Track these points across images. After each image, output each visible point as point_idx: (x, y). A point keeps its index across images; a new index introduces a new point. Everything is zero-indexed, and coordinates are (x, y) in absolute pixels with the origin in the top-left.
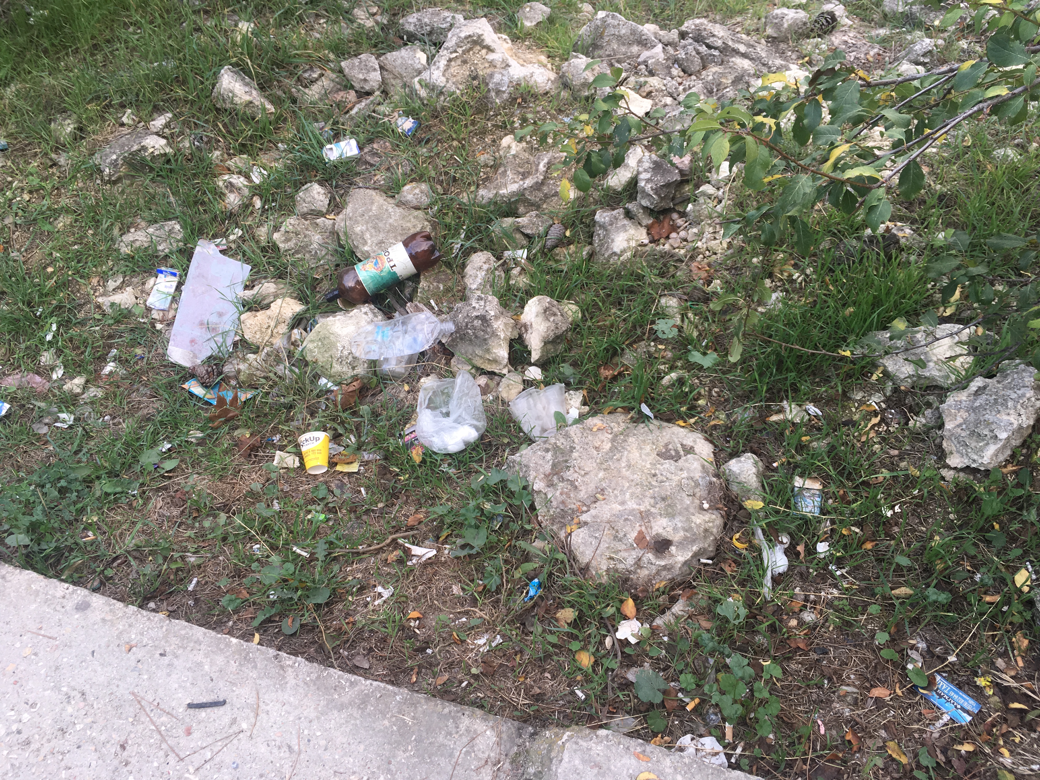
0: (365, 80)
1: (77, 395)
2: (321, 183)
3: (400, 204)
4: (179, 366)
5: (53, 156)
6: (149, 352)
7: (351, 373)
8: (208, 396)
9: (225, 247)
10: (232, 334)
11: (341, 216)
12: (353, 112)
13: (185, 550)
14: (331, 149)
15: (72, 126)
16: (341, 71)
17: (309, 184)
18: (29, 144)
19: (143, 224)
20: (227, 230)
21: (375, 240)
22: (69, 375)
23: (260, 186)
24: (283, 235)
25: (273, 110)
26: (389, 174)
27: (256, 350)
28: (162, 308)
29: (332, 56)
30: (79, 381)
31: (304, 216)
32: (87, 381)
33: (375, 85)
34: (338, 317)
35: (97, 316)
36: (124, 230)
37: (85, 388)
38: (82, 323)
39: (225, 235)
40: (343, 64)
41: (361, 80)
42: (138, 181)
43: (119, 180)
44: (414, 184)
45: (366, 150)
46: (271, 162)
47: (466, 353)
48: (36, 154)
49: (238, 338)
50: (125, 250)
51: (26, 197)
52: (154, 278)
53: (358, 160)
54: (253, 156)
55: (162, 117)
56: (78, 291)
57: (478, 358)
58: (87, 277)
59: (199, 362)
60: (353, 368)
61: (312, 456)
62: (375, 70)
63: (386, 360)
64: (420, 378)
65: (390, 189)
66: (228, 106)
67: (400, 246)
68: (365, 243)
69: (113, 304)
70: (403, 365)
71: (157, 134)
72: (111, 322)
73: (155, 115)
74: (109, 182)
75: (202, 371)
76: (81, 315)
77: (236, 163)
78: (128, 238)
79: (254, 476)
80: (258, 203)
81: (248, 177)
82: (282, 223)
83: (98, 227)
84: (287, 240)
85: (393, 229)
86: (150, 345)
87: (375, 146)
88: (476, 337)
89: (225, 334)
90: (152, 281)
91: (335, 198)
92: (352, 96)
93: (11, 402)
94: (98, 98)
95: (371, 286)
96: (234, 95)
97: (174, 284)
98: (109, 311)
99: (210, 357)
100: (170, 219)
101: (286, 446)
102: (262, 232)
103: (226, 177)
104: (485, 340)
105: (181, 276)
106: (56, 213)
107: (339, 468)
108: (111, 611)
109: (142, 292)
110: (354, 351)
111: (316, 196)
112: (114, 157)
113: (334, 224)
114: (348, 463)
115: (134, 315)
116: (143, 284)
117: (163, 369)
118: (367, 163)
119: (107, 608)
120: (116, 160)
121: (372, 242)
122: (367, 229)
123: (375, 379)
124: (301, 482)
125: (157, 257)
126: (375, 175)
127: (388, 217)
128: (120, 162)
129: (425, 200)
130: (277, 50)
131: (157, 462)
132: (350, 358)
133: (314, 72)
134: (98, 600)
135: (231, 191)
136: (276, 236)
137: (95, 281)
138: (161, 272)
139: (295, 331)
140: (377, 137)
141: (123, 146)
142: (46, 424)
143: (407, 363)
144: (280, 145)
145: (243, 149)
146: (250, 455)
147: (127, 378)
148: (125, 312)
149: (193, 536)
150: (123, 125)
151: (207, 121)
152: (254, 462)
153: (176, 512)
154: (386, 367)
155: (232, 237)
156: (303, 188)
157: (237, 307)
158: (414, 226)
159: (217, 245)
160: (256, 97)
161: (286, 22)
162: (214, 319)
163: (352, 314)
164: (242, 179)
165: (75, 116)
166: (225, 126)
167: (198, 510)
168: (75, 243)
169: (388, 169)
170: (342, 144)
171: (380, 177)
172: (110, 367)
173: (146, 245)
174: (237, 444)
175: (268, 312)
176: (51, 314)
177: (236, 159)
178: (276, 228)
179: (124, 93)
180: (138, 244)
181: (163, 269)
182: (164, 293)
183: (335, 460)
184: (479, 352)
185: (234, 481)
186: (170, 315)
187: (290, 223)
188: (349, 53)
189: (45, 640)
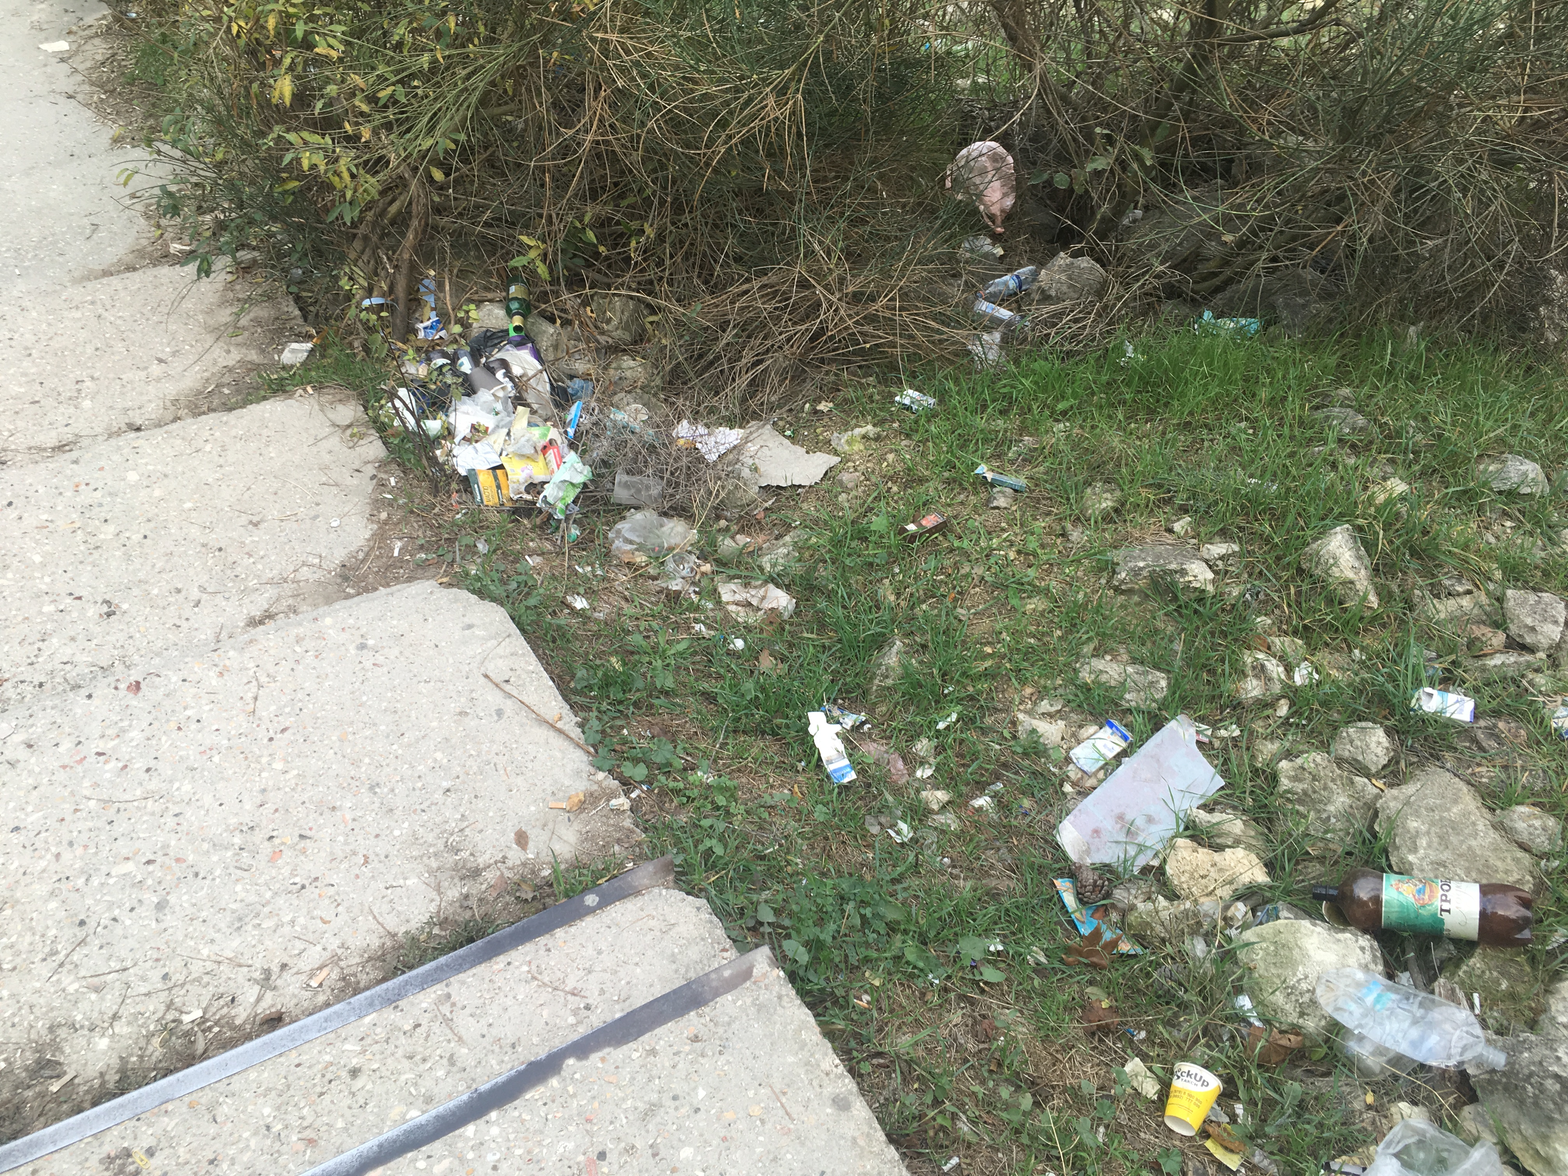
0: (1533, 629)
1: (931, 812)
2: (1388, 732)
3: (1499, 826)
4: (1064, 852)
5: (1069, 526)
6: (1039, 812)
7: (1293, 1018)
8: (1078, 915)
9: (1206, 740)
10: (1150, 854)
11: (1395, 792)
12: (1491, 662)
13: (961, 1106)
14: (1431, 695)
15: (1110, 503)
16: (1500, 600)
17: (1370, 724)
18: (1050, 499)
19: (1125, 657)
20: (1221, 720)
21: (1433, 856)
22: (935, 783)
23: (1296, 690)
24: (1295, 769)
25: (1375, 606)
26: (1503, 776)
27: (1173, 896)
28: (1085, 768)
29: (1498, 575)
30: (942, 796)
31: (1340, 761)
32: (949, 802)
33: (1545, 642)
34: (1318, 929)
35: (1006, 734)
36: (1097, 653)
37: (944, 808)
38: (984, 731)
39: (1215, 725)
40: (1510, 593)
41: (1526, 626)
42: (1151, 605)
43: (1130, 592)
44: (1536, 811)
45: (1482, 723)
46: (1331, 668)
47: (1502, 1115)
48: (1049, 514)
49: (1155, 863)
50: (1086, 676)
51: (1012, 555)
52: (1096, 727)
53: (1464, 731)
54: (1312, 649)
55: (1225, 545)
56: (1003, 692)
57: (1517, 1136)
58: (1023, 682)
59: (1088, 861)
60: (1302, 1014)
61: (1184, 1101)
62: (1556, 622)
63: (1361, 1038)
64: (1400, 1098)
65: (1493, 795)
66: (1318, 572)
67: (1474, 891)
68: (1414, 849)
69: (1034, 731)
70: (1382, 1060)
71: (1206, 561)
72: (1019, 750)
73: (1217, 539)
74: (1116, 589)
75: (1089, 877)
76: (989, 721)
77: (1283, 643)
78: (1099, 664)
79: (1088, 1068)
80: (1283, 709)
81: (1289, 669)
82: (1302, 752)
83: (1071, 632)
84: (1296, 779)
85: (1470, 856)
86: (1044, 805)
87: (1501, 725)
88: (1536, 1104)
89: (1142, 848)
90: (1093, 729)
91: (1398, 763)
92: (1499, 639)
93: (858, 773)
94: (1160, 486)
95: (1394, 917)
96: (1336, 564)
97: (1118, 749)
98: (1022, 735)
99: (1106, 865)
100: (1159, 669)
101: (1152, 1059)
102: (1268, 749)
103: (1261, 656)
104: (1551, 1119)
105: (1131, 745)
106: (1036, 591)
107: (1209, 1144)
108: (868, 1135)
109: (1074, 735)
110: (1319, 992)
111: (1373, 745)
112: (1141, 564)
113: (1378, 797)
114: (1226, 1148)
115: (1048, 757)
116: (1081, 727)
117: (1042, 843)
118: (1475, 740)
119: (866, 1129)
120: (1141, 569)
121: (1426, 856)
122: (1428, 833)
123: (1323, 1051)
124: (1148, 1126)
125: (1116, 704)
126: (1479, 765)
127: (1470, 835)
128: (1145, 573)
129: (1542, 842)
130: (1425, 533)
131: (977, 958)
132: (1306, 998)
133: (1460, 583)
134: (861, 1110)
135: (1256, 676)
136: (1284, 764)
137: (1028, 691)
138: (1111, 726)
139: (1240, 905)
140: (1510, 715)
141: (1158, 557)
142: (880, 824)
143: (1389, 1062)
144: (1357, 652)
145: (1305, 632)
146: (1093, 1034)
147: (994, 827)
148: (1041, 748)
149: (980, 1096)
150: (1170, 531)
151: (1278, 578)
152: (1096, 1048)
153: (972, 1046)
154: (1354, 1047)
155: (1223, 733)
156: (1360, 724)
157: (1178, 826)
158: (1506, 872)
159: (1198, 732)
160: (1362, 580)
161: (1456, 504)
162: (1140, 822)
163: (1340, 936)
164: (1281, 669)
165: (1118, 493)
166: (1299, 593)
167: (1000, 1065)
168: (1034, 636)
169: (1505, 767)
170: (1452, 697)
171: (1486, 773)
172: (982, 801)
173: (1113, 683)
174: (1086, 1006)
175: (1217, 856)
176: (959, 701)
177: (1287, 639)
178: (1289, 755)
179: (1194, 496)
180: (1104, 678)
181: (1116, 723)
182: (1099, 752)
183: (1211, 1130)
184: (1527, 1128)
185: (1059, 1056)
186: (1089, 783)
187: (1314, 759)
188: (1527, 582)
189: (781, 1112)
